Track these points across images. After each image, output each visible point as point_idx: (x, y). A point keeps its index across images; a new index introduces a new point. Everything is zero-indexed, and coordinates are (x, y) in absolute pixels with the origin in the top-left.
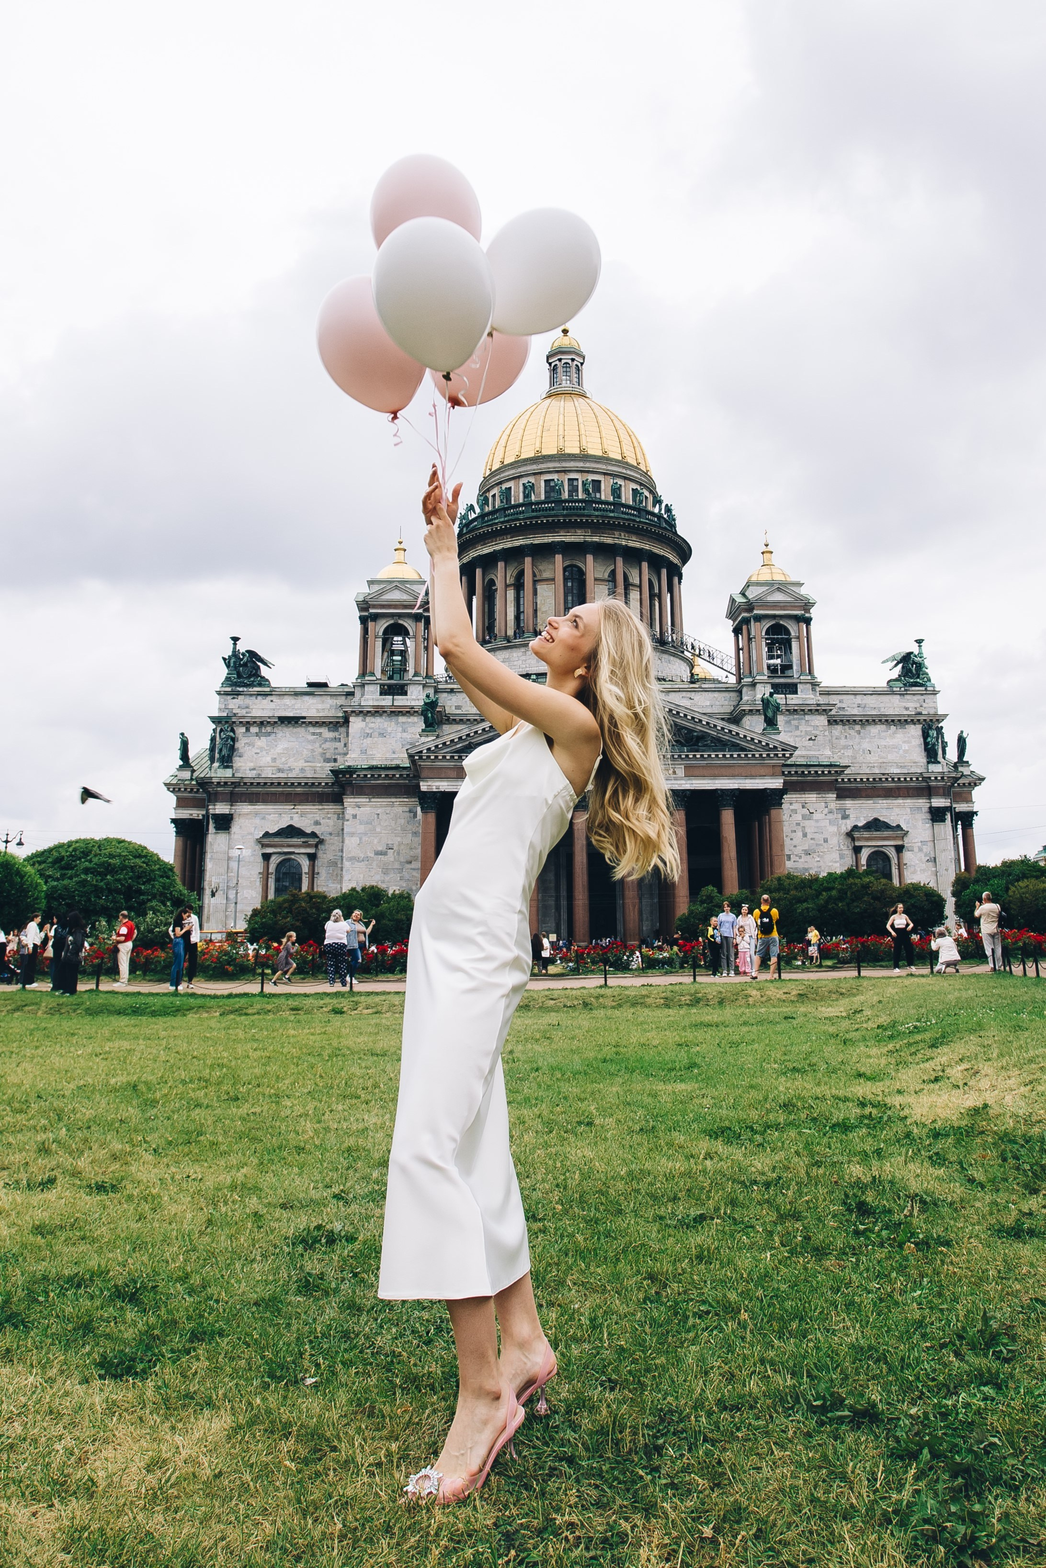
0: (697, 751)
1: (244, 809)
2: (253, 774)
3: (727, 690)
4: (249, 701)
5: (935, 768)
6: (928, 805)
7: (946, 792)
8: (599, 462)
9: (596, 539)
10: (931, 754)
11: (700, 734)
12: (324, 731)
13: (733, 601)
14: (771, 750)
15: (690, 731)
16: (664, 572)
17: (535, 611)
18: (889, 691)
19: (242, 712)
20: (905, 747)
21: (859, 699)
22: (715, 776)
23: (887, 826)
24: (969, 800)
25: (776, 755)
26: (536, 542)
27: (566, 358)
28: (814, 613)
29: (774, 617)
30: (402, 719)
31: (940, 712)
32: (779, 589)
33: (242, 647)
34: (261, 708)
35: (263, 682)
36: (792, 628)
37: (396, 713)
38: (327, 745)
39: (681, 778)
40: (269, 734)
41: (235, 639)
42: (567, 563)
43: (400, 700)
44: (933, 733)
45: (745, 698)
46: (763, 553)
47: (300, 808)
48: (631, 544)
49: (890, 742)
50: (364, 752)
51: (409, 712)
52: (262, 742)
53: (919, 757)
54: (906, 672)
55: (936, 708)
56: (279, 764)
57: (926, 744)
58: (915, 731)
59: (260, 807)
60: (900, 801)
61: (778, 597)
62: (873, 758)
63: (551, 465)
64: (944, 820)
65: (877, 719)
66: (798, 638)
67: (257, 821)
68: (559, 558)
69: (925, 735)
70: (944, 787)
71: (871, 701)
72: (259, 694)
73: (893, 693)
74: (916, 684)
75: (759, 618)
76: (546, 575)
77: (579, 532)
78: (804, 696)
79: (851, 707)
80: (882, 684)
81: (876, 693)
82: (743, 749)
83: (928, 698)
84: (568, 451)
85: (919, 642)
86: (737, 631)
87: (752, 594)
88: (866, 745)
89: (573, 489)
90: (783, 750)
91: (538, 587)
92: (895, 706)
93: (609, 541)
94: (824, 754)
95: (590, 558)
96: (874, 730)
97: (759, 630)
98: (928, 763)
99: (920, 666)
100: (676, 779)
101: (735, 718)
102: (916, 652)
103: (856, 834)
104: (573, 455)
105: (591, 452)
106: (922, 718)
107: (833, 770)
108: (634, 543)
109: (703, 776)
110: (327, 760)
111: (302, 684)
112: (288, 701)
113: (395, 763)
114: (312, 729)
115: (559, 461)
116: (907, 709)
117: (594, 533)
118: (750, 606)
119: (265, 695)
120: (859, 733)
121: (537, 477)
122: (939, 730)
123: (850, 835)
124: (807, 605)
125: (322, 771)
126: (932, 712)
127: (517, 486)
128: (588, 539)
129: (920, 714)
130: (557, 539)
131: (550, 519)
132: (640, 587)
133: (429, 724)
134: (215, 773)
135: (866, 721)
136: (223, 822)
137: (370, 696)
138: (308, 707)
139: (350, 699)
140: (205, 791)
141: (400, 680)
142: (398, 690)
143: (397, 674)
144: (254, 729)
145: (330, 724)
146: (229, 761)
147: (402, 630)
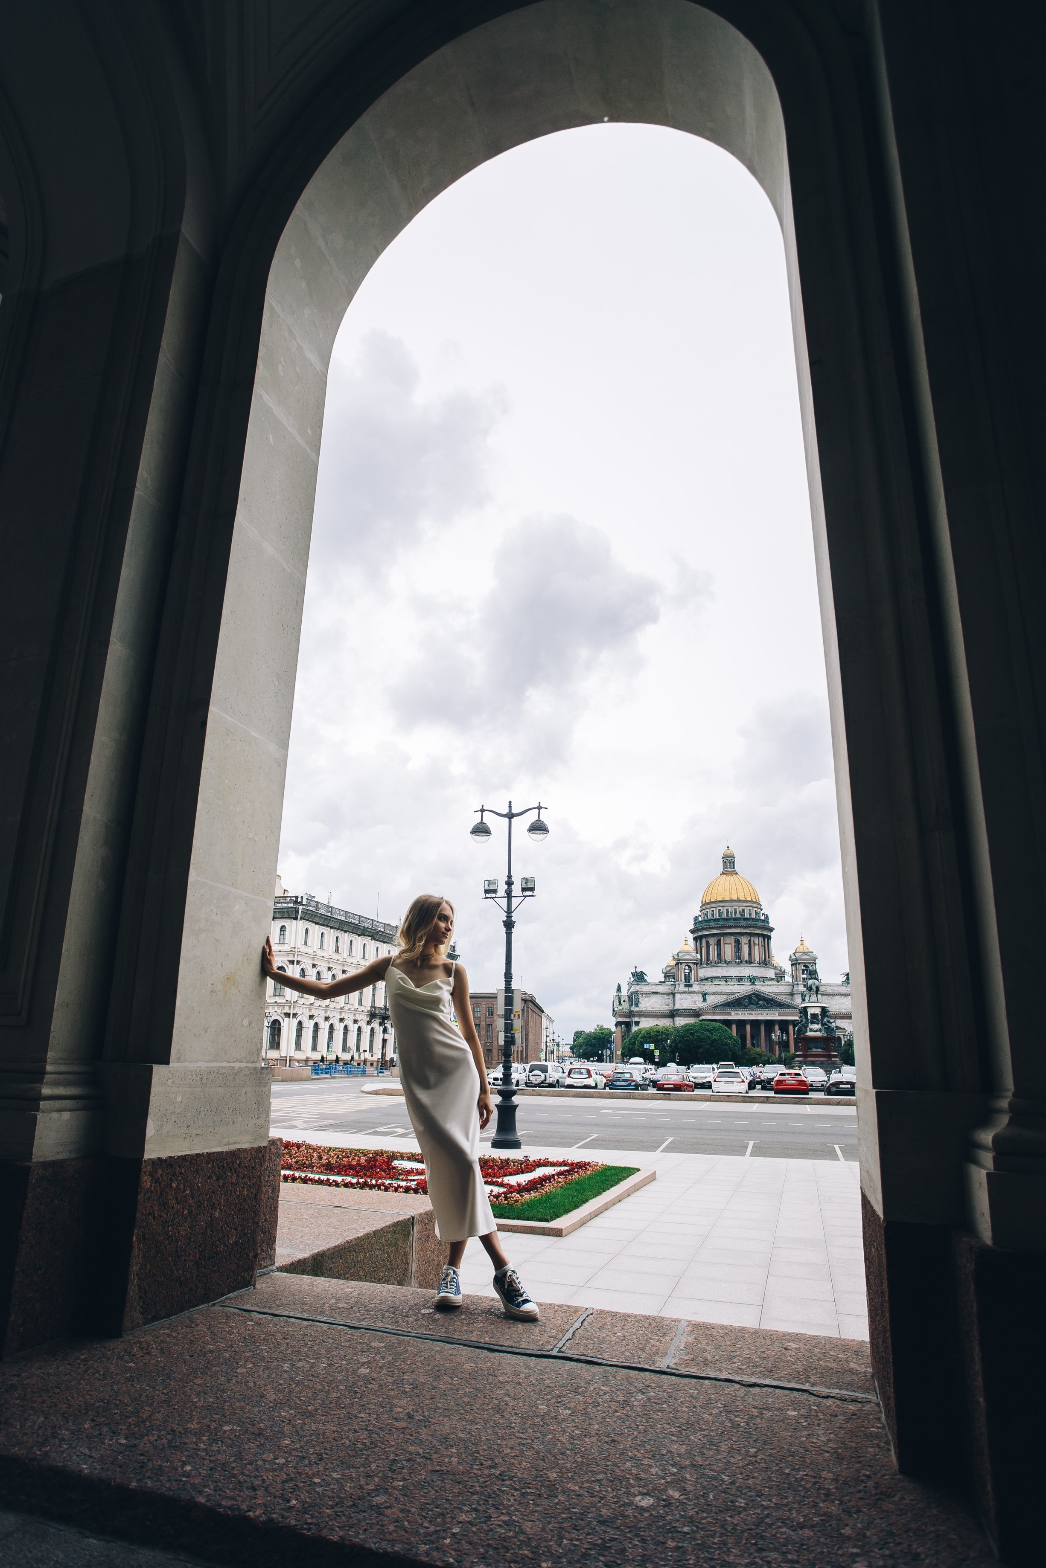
0: (782, 1008)
1: (642, 1019)
2: (644, 1009)
3: (789, 985)
4: (642, 987)
12: (665, 996)
13: (793, 954)
15: (780, 1002)
16: (766, 939)
19: (640, 990)
20: (847, 1003)
21: (832, 988)
26: (724, 931)
27: (729, 859)
28: (818, 961)
29: (805, 963)
30: (691, 995)
32: (806, 954)
33: (638, 970)
34: (646, 989)
35: (646, 981)
37: (690, 993)
38: (666, 1000)
39: (778, 1016)
40: (648, 997)
41: (636, 967)
42: (735, 940)
43: (691, 989)
45: (795, 989)
46: (801, 941)
47: (659, 1019)
48: (756, 932)
49: (842, 1001)
50: (681, 1004)
51: (694, 992)
52: (647, 999)
56: (652, 1006)
59: (647, 1019)
60: (845, 1020)
61: (806, 957)
62: (836, 1007)
63: (728, 904)
65: (838, 994)
67: (647, 1023)
68: (733, 937)
71: (836, 988)
72: (645, 985)
73: (843, 986)
75: (800, 962)
76: (727, 942)
77: (739, 928)
79: (832, 990)
80: (840, 982)
81: (837, 986)
82: (795, 1008)
84: (733, 899)
86: (792, 966)
87: (797, 955)
88: (834, 1002)
89: (736, 913)
91: (726, 948)
92: (844, 990)
93: (749, 932)
95: (743, 937)
96: (837, 997)
97: (800, 966)
100: (776, 1016)
101: (792, 994)
104: (735, 900)
105: (741, 899)
108: (758, 930)
109: (784, 1016)
110: (666, 1005)
111: (657, 982)
112: (654, 987)
113: (690, 1008)
114: (661, 995)
115: (730, 902)
116: (848, 991)
117: (744, 929)
118: (797, 958)
119: (647, 985)
124: (816, 958)
125: (666, 1008)
127: (716, 910)
128: (742, 931)
130: (731, 931)
131: (729, 924)
132: (759, 944)
133: (705, 999)
134: (634, 1008)
135: (834, 995)
136: (637, 1023)
137: (682, 988)
138: (661, 989)
139: (673, 987)
140: (631, 1014)
141: (689, 982)
142: (691, 986)
143: (687, 978)
144: (644, 995)
145: (668, 994)
146: (637, 1005)
147: (690, 967)
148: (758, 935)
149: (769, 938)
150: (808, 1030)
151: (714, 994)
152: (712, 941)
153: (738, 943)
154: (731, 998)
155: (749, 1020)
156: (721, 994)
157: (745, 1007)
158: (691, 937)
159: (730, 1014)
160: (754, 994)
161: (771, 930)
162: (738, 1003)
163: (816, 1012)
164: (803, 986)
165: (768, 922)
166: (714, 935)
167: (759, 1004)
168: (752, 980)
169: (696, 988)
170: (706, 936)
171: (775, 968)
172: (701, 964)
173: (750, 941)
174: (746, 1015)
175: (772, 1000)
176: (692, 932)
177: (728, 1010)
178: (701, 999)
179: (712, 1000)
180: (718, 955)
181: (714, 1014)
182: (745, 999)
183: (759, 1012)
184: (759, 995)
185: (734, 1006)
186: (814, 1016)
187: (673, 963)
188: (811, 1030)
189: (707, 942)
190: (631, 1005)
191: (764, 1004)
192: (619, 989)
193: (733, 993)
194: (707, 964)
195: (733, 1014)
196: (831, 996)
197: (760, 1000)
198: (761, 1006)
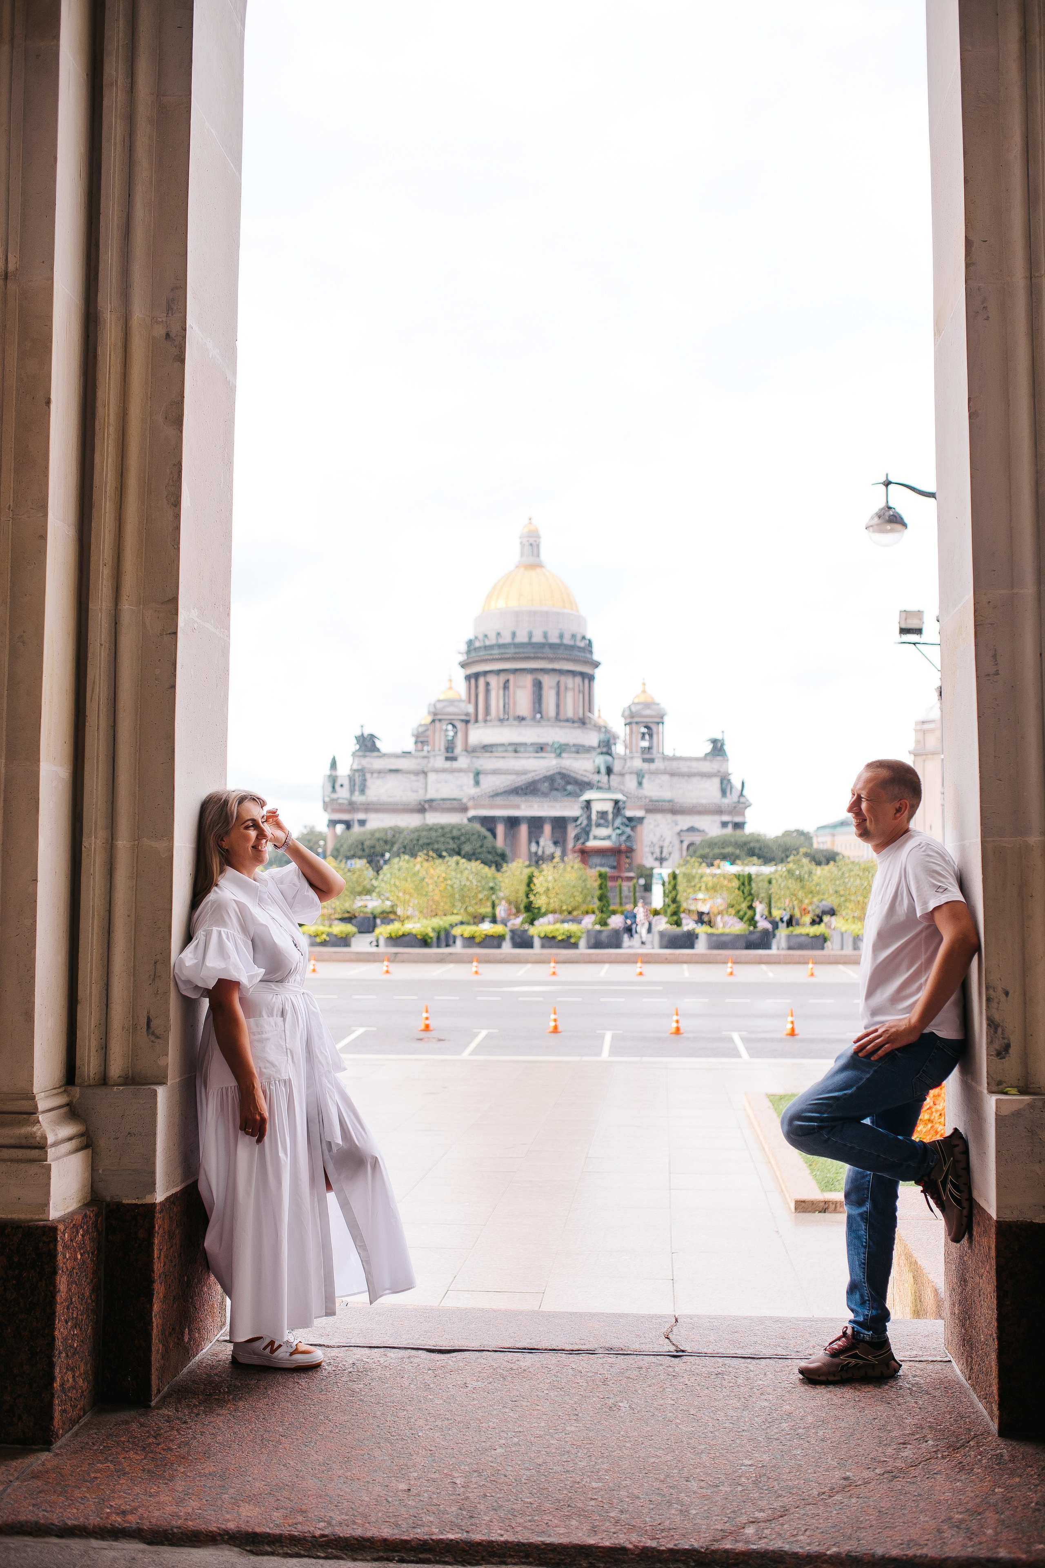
1: (372, 815)
2: (376, 798)
4: (371, 760)
5: (726, 801)
6: (720, 819)
7: (730, 813)
9: (550, 665)
10: (724, 793)
12: (411, 776)
16: (587, 681)
18: (705, 758)
19: (369, 767)
20: (711, 789)
21: (688, 764)
23: (698, 830)
24: (743, 815)
25: (642, 798)
26: (517, 666)
27: (531, 540)
28: (666, 719)
29: (646, 721)
30: (456, 774)
31: (731, 770)
32: (649, 706)
33: (366, 732)
34: (378, 764)
35: (378, 750)
36: (655, 727)
37: (452, 771)
38: (412, 784)
40: (383, 778)
41: (362, 727)
42: (534, 679)
43: (455, 764)
44: (725, 782)
46: (643, 686)
47: (400, 815)
48: (569, 668)
49: (703, 786)
50: (436, 790)
51: (460, 770)
52: (379, 782)
53: (717, 794)
54: (715, 748)
55: (729, 768)
56: (388, 793)
57: (722, 788)
58: (716, 781)
59: (380, 814)
60: (705, 817)
61: (649, 711)
64: (728, 826)
65: (697, 774)
66: (658, 732)
67: (378, 821)
68: (529, 676)
69: (722, 783)
70: (730, 810)
71: (695, 764)
72: (376, 757)
73: (707, 760)
74: (719, 756)
75: (638, 723)
76: (521, 683)
77: (541, 661)
78: (658, 765)
79: (684, 767)
80: (702, 755)
81: (697, 759)
83: (725, 763)
87: (636, 708)
88: (690, 788)
89: (537, 633)
90: (646, 795)
91: (517, 690)
92: (707, 767)
93: (557, 667)
94: (667, 795)
95: (546, 676)
96: (695, 780)
98: (723, 798)
99: (722, 746)
102: (721, 738)
103: (682, 834)
106: (721, 774)
108: (571, 666)
110: (412, 792)
111: (397, 752)
112: (393, 760)
113: (452, 796)
114: (405, 776)
116: (713, 769)
117: (550, 663)
118: (634, 714)
119: (380, 757)
120: (687, 782)
122: (729, 781)
123: (679, 833)
124: (663, 715)
125: (411, 797)
126: (727, 770)
127: (504, 628)
128: (546, 666)
129: (719, 772)
130: (529, 665)
132: (573, 689)
133: (477, 783)
134: (358, 798)
135: (690, 775)
136: (362, 823)
137: (440, 762)
138: (403, 764)
139: (425, 761)
140: (352, 807)
141: (452, 752)
142: (454, 759)
143: (450, 747)
144: (375, 775)
145: (416, 773)
146: (362, 791)
147: (454, 726)
148: (573, 673)
149: (591, 678)
150: (591, 836)
151: (495, 772)
152: (493, 680)
153: (538, 686)
154: (521, 780)
155: (550, 817)
156: (507, 772)
157: (545, 795)
158: (461, 673)
159: (517, 807)
160: (559, 773)
161: (596, 665)
162: (529, 789)
163: (605, 809)
165: (591, 652)
166: (499, 672)
167: (567, 790)
168: (561, 750)
169: (463, 762)
170: (485, 673)
171: (598, 728)
172: (476, 721)
173: (558, 683)
174: (545, 808)
176: (463, 665)
177: (515, 799)
178: (472, 782)
179: (490, 783)
180: (502, 706)
181: (492, 807)
182: (544, 782)
184: (569, 775)
185: (526, 794)
186: (603, 815)
187: (429, 719)
188: (595, 838)
189: (487, 684)
190: (352, 792)
191: (575, 791)
192: (334, 765)
193: (525, 772)
194: (486, 721)
195: (522, 807)
196: (686, 778)
197: (568, 783)
198: (570, 794)
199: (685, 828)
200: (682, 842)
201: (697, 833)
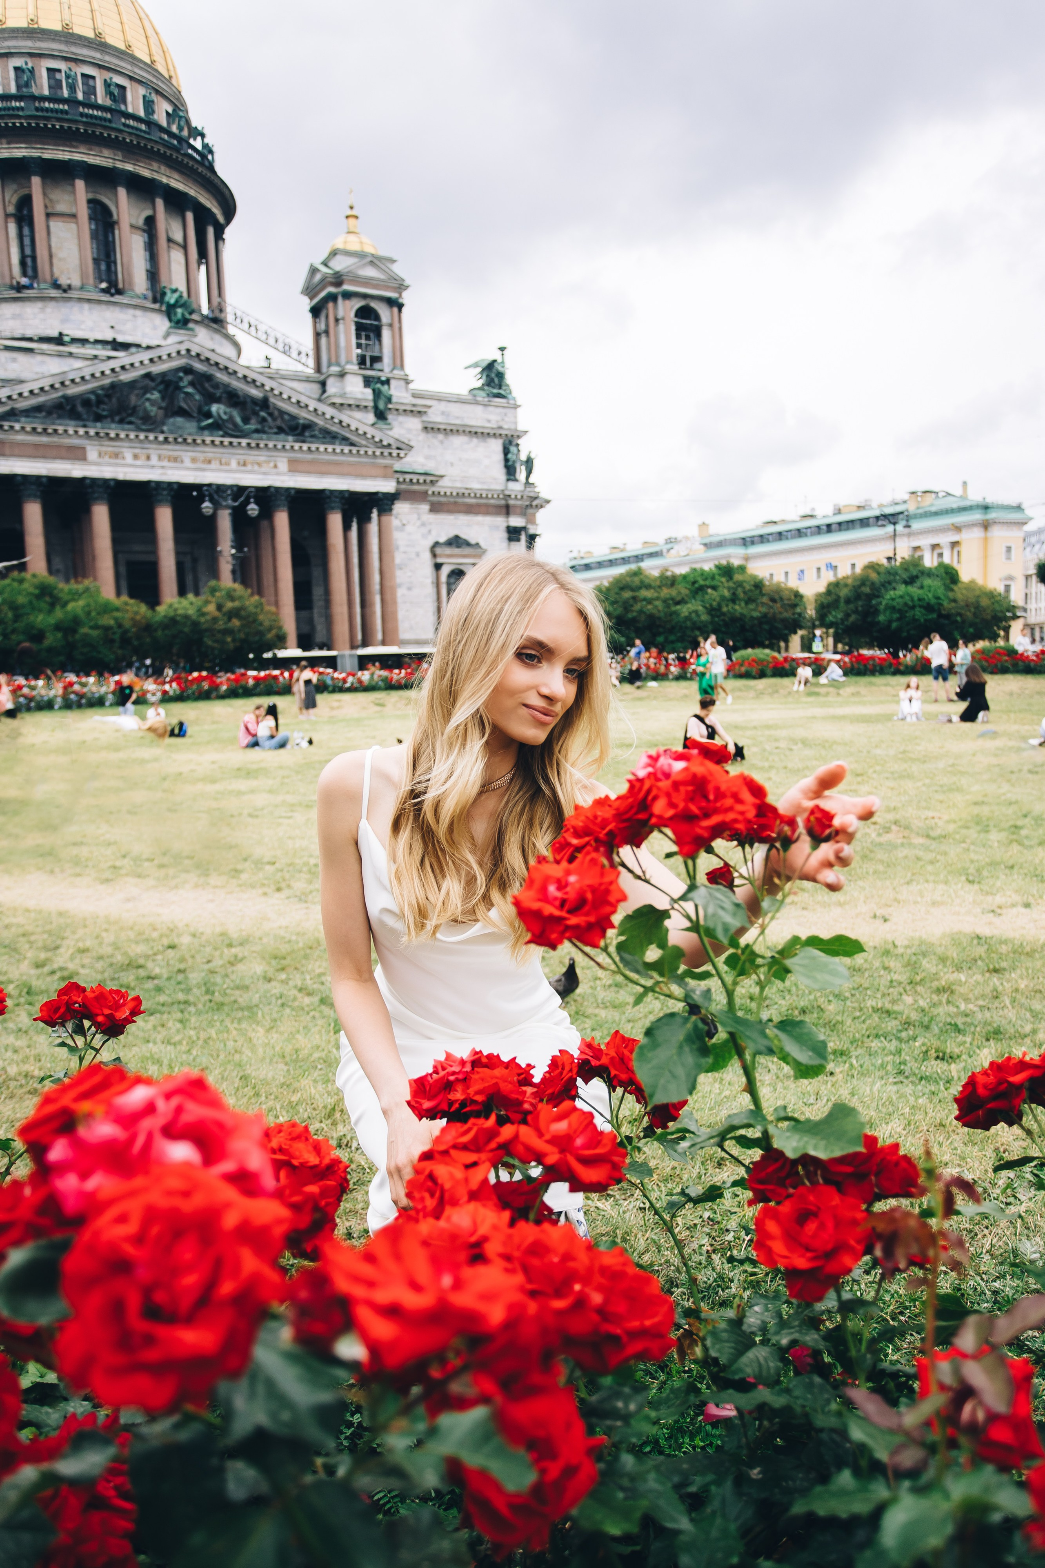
0: (304, 442)
6: (505, 525)
7: (522, 511)
8: (122, 59)
9: (129, 167)
10: (510, 470)
11: (306, 422)
13: (313, 271)
14: (384, 447)
15: (294, 418)
17: (51, 256)
18: (472, 399)
20: (486, 461)
21: (444, 405)
22: (323, 473)
23: (468, 544)
25: (390, 454)
26: (47, 156)
28: (407, 297)
29: (365, 296)
31: (521, 427)
32: (372, 263)
36: (385, 313)
39: (284, 474)
42: (91, 196)
45: (332, 390)
46: (347, 217)
49: (472, 454)
53: (500, 473)
54: (488, 380)
55: (516, 423)
57: (506, 460)
58: (496, 446)
60: (480, 518)
61: (370, 272)
62: (454, 471)
63: (54, 46)
64: (518, 540)
65: (461, 429)
66: (391, 325)
68: (80, 184)
69: (506, 451)
70: (521, 507)
71: (453, 409)
73: (477, 403)
74: (499, 396)
75: (347, 295)
76: (61, 208)
77: (106, 152)
79: (438, 413)
80: (465, 391)
81: (460, 401)
82: (354, 444)
83: (510, 412)
85: (502, 349)
86: (316, 311)
88: (449, 457)
90: (398, 448)
91: (52, 224)
92: (476, 416)
94: (418, 461)
95: (122, 192)
96: (458, 441)
97: (347, 310)
98: (508, 480)
99: (501, 375)
100: (278, 474)
102: (499, 360)
103: (438, 551)
104: (86, 39)
105: (110, 41)
106: (503, 432)
107: (429, 479)
108: (177, 183)
109: (308, 472)
115: (67, 43)
116: (489, 421)
117: (126, 158)
118: (338, 279)
120: (442, 442)
121: (36, 60)
123: (433, 550)
124: (401, 287)
126: (513, 427)
128: (119, 165)
129: (500, 428)
130: (77, 157)
131: (66, 125)
135: (449, 431)
155: (170, 484)
157: (149, 424)
159: (77, 454)
160: (188, 370)
164: (359, 381)
165: (213, 165)
167: (209, 415)
174: (154, 460)
175: (264, 403)
177: (67, 432)
180: (23, 263)
182: (146, 390)
183: (210, 451)
184: (209, 378)
185: (98, 418)
191: (231, 419)
195: (92, 453)
196: (441, 436)
197: (212, 399)
198: (217, 426)
199: (442, 539)
200: (438, 567)
201: (467, 551)
